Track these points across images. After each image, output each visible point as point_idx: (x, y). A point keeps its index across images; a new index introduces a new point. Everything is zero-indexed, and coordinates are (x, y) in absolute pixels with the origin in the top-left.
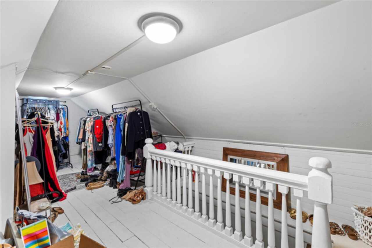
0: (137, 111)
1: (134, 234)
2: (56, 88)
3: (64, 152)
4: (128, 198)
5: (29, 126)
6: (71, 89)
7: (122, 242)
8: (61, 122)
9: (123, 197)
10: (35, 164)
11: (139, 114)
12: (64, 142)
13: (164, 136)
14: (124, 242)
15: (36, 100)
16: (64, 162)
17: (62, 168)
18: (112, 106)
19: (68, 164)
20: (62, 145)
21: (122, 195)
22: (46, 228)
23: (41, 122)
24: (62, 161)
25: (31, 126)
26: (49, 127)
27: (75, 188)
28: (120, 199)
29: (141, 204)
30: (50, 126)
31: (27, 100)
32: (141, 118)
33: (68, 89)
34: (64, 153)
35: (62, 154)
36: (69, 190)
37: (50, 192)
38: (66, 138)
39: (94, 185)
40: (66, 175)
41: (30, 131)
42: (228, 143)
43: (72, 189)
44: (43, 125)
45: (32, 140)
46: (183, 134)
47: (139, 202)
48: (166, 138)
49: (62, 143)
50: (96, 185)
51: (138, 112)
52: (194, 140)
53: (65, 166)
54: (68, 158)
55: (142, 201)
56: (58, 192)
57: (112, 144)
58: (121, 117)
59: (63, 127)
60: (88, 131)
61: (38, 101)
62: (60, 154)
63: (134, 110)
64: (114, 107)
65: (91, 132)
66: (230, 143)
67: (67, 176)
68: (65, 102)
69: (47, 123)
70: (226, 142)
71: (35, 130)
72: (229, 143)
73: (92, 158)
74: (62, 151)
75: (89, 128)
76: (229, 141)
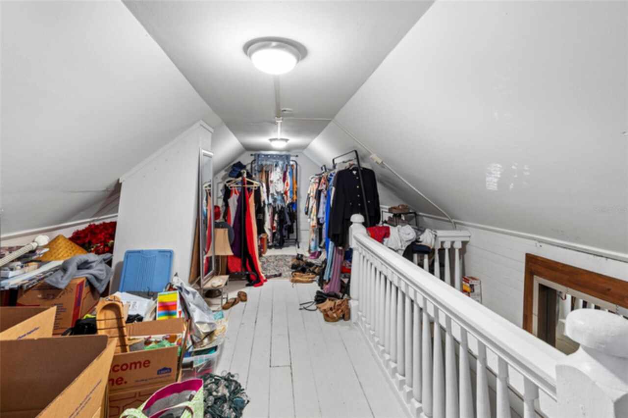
0: (351, 168)
1: (291, 363)
2: (271, 140)
3: (289, 223)
4: (323, 308)
5: (235, 187)
6: (287, 140)
7: (270, 366)
8: (287, 183)
9: (320, 305)
10: (227, 232)
11: (355, 172)
12: (290, 210)
13: (421, 214)
14: (272, 368)
15: (267, 155)
16: (291, 238)
17: (288, 246)
18: (333, 160)
19: (297, 242)
20: (288, 213)
21: (320, 302)
22: (176, 302)
23: (246, 182)
24: (287, 236)
25: (237, 187)
26: (254, 189)
27: (280, 275)
28: (314, 307)
29: (335, 325)
30: (255, 187)
31: (259, 155)
32: (357, 180)
33: (282, 140)
34: (289, 225)
35: (286, 226)
36: (272, 275)
37: (247, 271)
38: (293, 204)
39: (301, 276)
40: (286, 256)
41: (236, 193)
42: (539, 244)
43: (276, 276)
44: (247, 186)
45: (236, 203)
46: (446, 214)
47: (334, 320)
48: (424, 218)
49: (288, 211)
50: (303, 278)
51: (354, 169)
52: (470, 228)
53: (294, 243)
54: (295, 233)
55: (342, 321)
56: (256, 275)
57: (323, 218)
58: (330, 177)
59: (289, 190)
60: (312, 197)
61: (269, 156)
62: (285, 226)
63: (347, 167)
64: (335, 162)
65: (315, 198)
66: (543, 245)
67: (286, 258)
68: (297, 156)
69: (252, 184)
70: (534, 242)
71: (240, 191)
72: (541, 246)
73: (316, 237)
74: (287, 223)
75: (313, 192)
76: (540, 241)
